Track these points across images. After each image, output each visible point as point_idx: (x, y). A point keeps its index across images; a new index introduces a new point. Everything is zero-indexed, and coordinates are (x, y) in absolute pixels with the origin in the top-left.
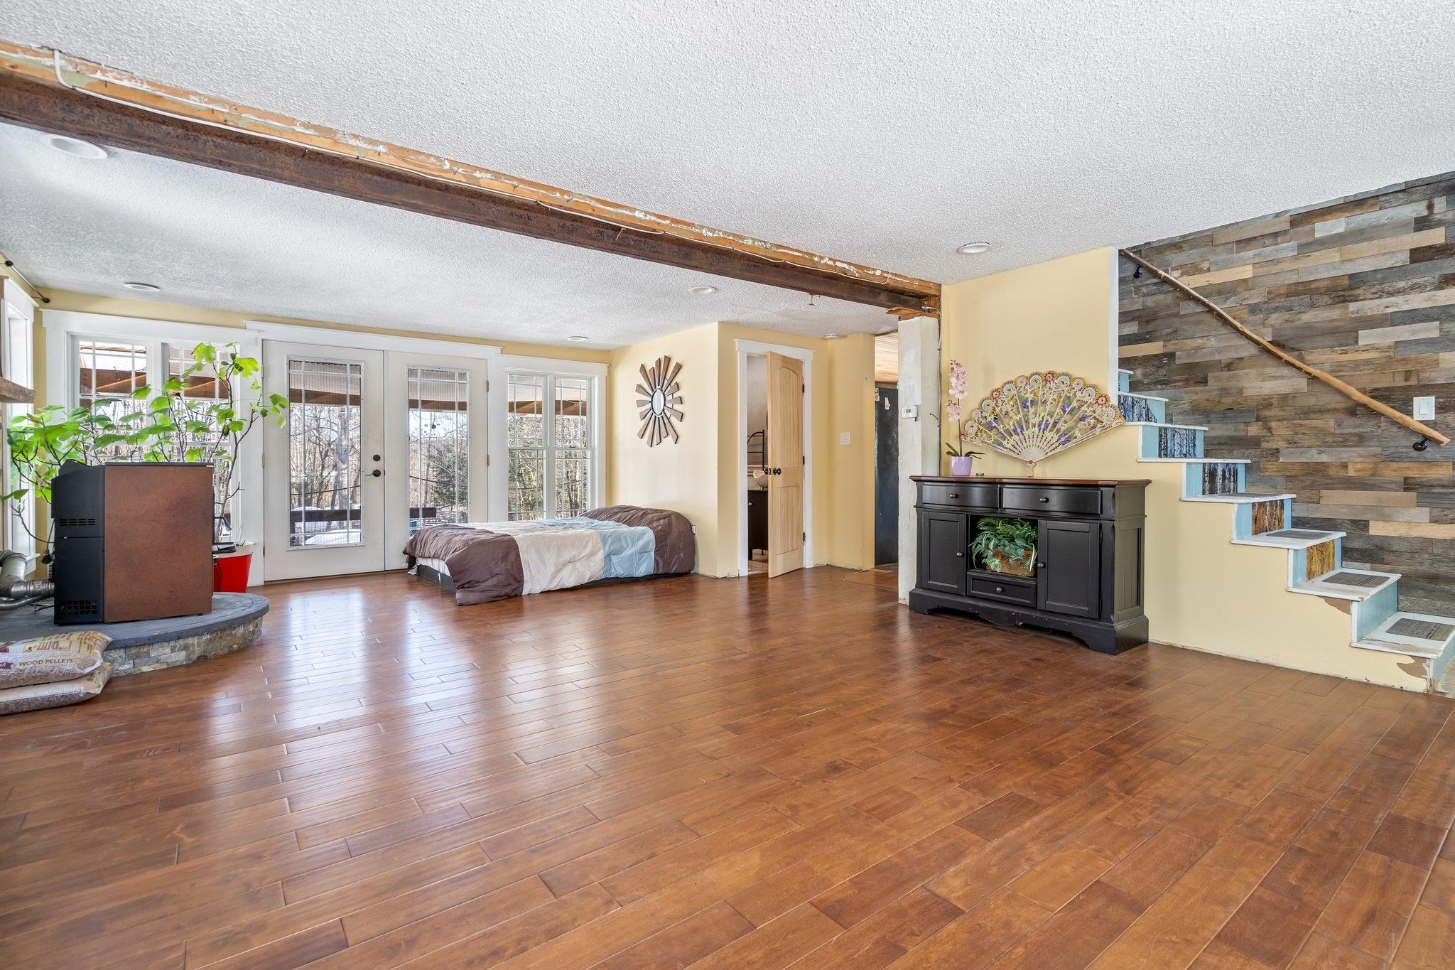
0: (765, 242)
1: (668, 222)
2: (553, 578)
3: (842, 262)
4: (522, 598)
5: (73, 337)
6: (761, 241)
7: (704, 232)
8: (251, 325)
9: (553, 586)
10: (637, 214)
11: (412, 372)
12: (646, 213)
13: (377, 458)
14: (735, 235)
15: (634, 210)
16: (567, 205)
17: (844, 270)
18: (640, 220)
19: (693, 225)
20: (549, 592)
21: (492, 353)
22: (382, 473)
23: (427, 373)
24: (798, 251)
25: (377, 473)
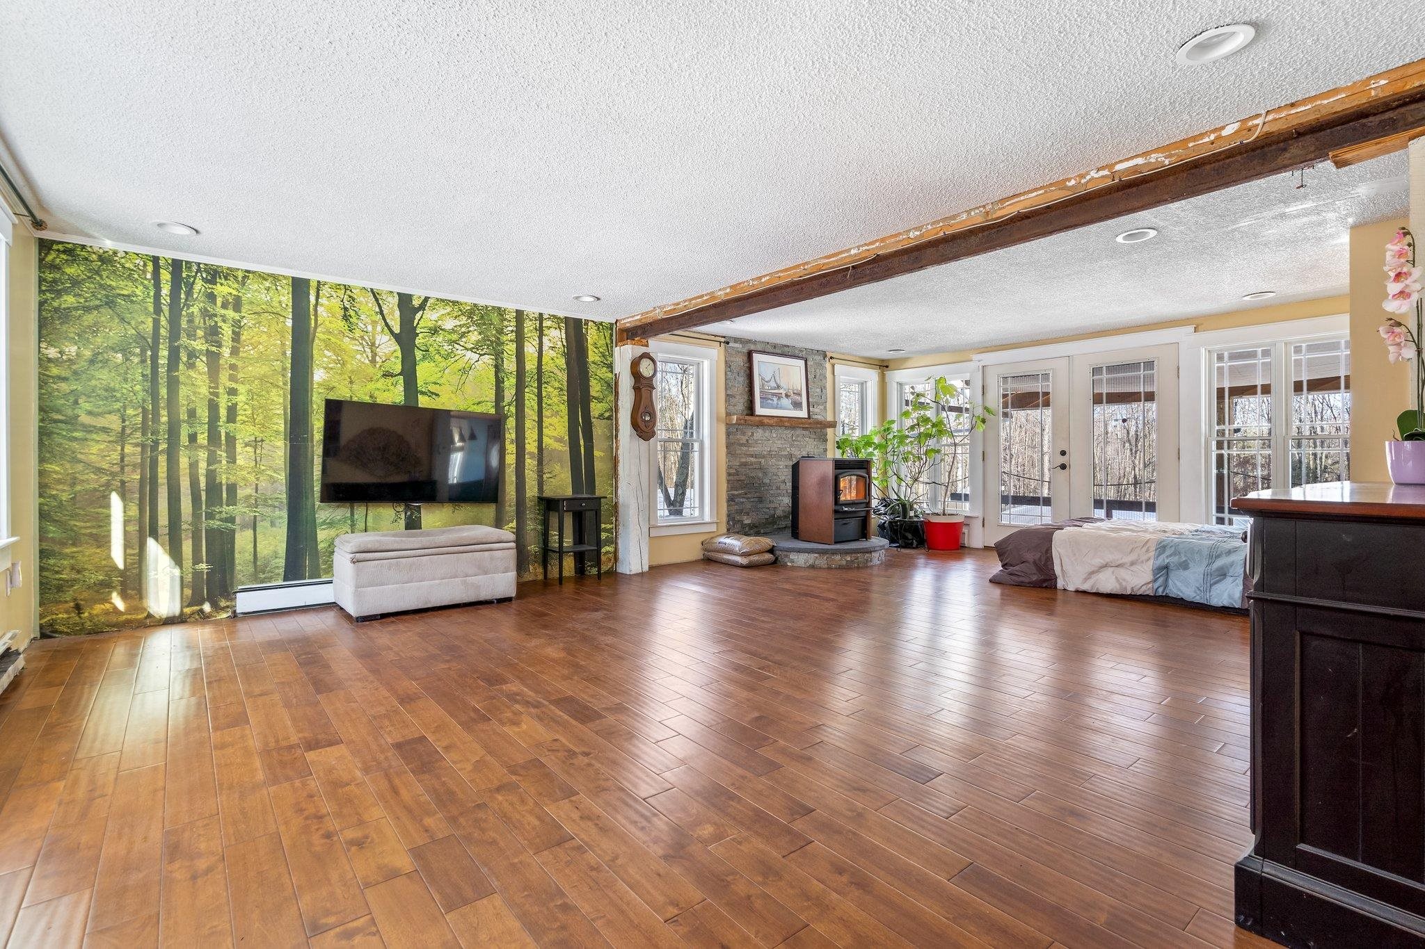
0: (984, 206)
1: (877, 244)
2: (1086, 580)
3: (1121, 161)
4: (1056, 594)
5: (901, 385)
6: (977, 208)
7: (911, 235)
8: (976, 357)
9: (1086, 587)
10: (853, 252)
11: (1096, 371)
12: (858, 247)
13: (1063, 453)
14: (943, 220)
15: (849, 250)
16: (806, 272)
17: (1135, 169)
18: (855, 255)
19: (900, 234)
20: (1084, 592)
21: (1183, 334)
22: (1068, 467)
23: (1111, 369)
24: (1036, 190)
25: (1063, 467)
